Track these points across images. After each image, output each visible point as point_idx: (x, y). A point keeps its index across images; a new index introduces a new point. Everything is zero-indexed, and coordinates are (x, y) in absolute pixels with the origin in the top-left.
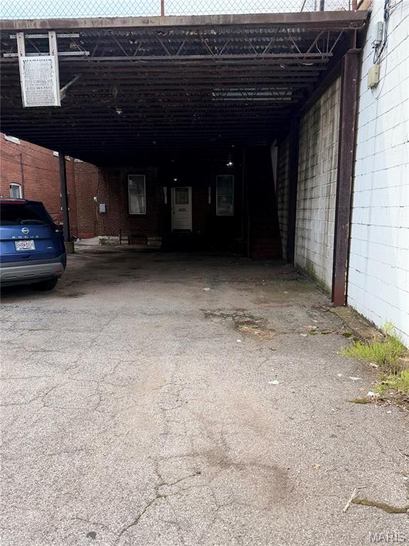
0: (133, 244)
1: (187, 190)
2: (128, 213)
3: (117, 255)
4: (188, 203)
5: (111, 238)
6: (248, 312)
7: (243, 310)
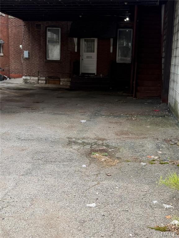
0: (49, 83)
1: (94, 41)
2: (46, 59)
3: (31, 91)
4: (94, 52)
5: (32, 78)
6: (106, 142)
7: (103, 140)
